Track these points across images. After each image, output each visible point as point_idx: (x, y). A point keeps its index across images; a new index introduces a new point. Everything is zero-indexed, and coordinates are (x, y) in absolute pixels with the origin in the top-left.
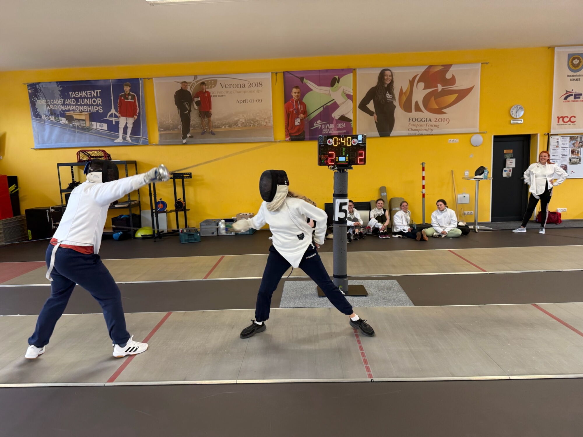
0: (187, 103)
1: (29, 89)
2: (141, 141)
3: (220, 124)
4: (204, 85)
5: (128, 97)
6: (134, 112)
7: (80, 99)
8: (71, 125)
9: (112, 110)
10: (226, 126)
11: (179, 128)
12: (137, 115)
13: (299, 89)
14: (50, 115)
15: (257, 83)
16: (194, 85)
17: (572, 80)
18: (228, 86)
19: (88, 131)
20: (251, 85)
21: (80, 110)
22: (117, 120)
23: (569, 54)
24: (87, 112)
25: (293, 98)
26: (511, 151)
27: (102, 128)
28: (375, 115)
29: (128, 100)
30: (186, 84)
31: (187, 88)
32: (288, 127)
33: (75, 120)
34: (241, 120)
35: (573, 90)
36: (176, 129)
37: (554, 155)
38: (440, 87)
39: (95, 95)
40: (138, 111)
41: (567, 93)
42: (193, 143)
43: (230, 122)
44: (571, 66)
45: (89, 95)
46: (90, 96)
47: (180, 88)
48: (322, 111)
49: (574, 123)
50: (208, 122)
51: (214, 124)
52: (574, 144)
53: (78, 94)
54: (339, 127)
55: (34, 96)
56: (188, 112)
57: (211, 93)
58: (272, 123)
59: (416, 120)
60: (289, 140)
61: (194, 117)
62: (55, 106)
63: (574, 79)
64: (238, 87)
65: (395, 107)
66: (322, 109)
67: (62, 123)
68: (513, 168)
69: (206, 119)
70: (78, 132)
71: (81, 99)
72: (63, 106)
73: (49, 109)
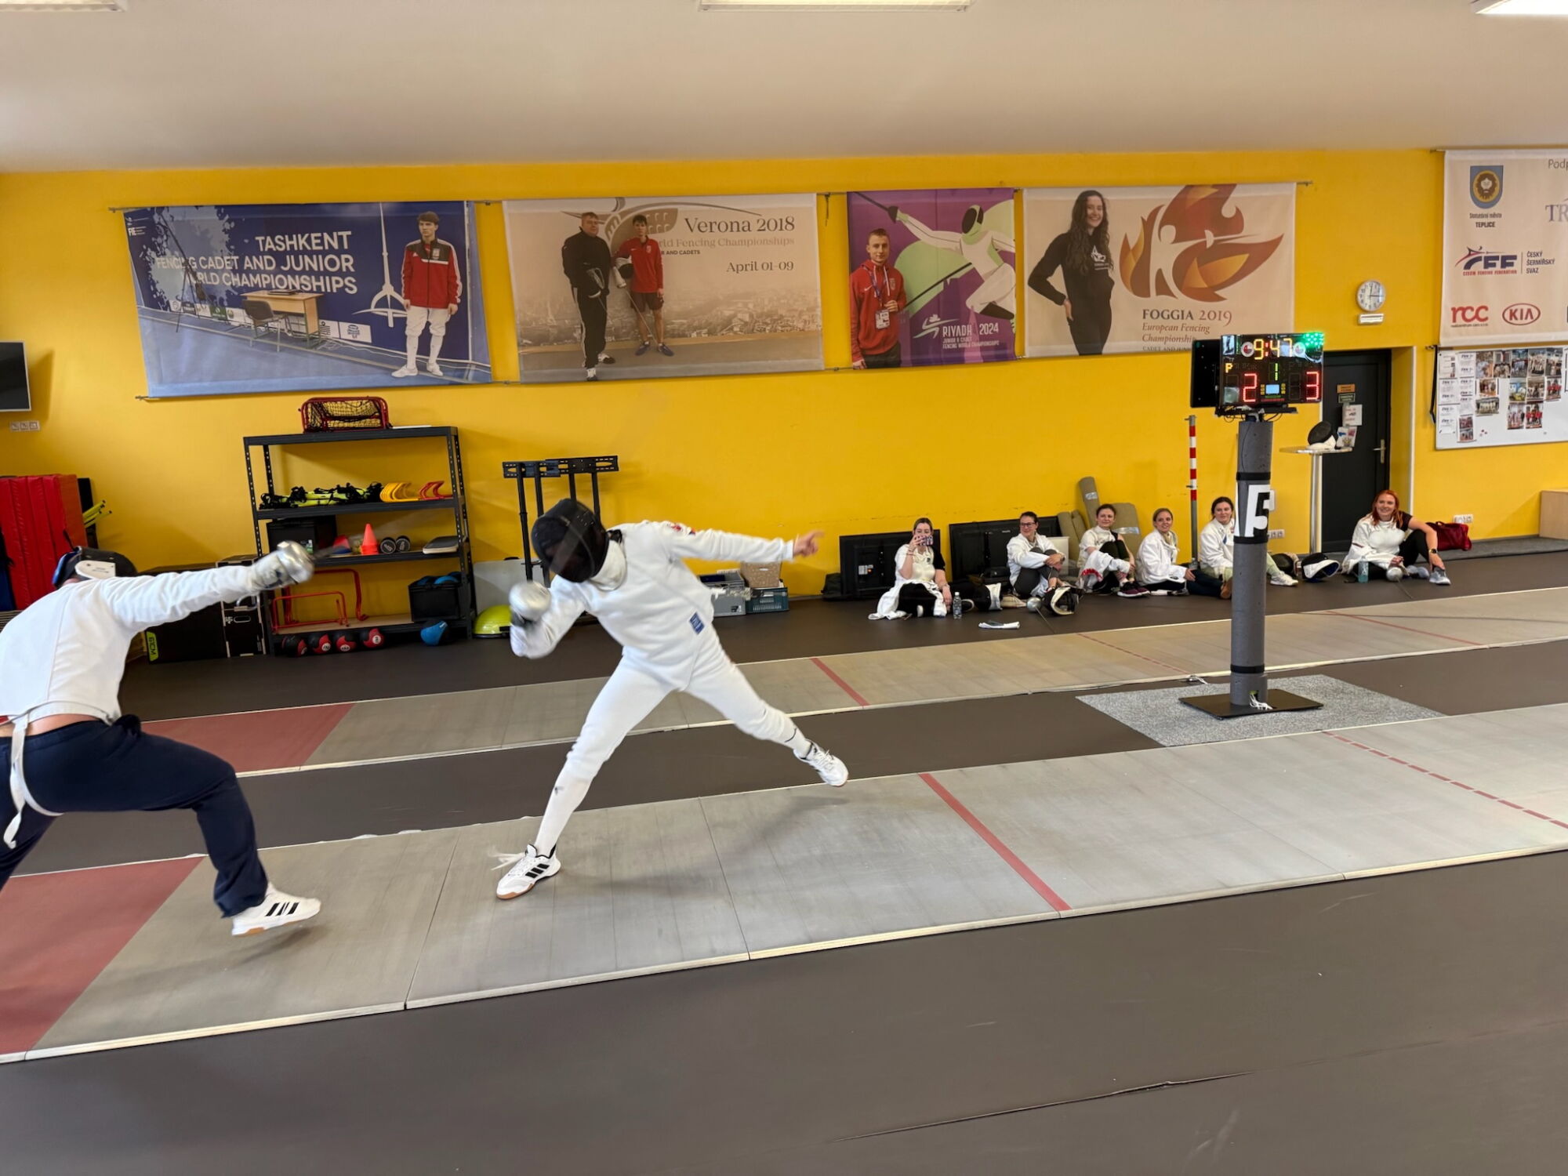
0: (596, 271)
1: (129, 224)
2: (471, 375)
3: (685, 326)
4: (644, 223)
5: (431, 253)
6: (448, 294)
7: (288, 257)
8: (262, 328)
9: (384, 287)
10: (700, 333)
11: (575, 339)
12: (459, 301)
13: (885, 237)
14: (197, 301)
15: (781, 220)
16: (615, 222)
17: (1478, 225)
18: (706, 226)
19: (315, 347)
20: (766, 226)
21: (291, 288)
22: (400, 314)
23: (1472, 168)
24: (311, 291)
25: (870, 259)
26: (1352, 387)
27: (356, 337)
28: (1067, 302)
29: (431, 261)
30: (594, 220)
31: (597, 230)
32: (858, 333)
33: (274, 315)
34: (740, 316)
35: (1481, 248)
36: (568, 339)
37: (1447, 394)
38: (1210, 238)
39: (335, 245)
40: (459, 292)
41: (1469, 255)
42: (614, 378)
43: (711, 321)
44: (1477, 195)
45: (317, 245)
46: (321, 248)
47: (579, 231)
48: (942, 292)
49: (1485, 323)
50: (654, 320)
51: (668, 326)
52: (1485, 369)
53: (284, 241)
54: (983, 332)
55: (145, 247)
56: (600, 296)
57: (662, 244)
58: (821, 324)
59: (1161, 314)
60: (862, 367)
61: (617, 308)
62: (212, 274)
63: (1483, 224)
64: (732, 231)
65: (1112, 283)
66: (941, 287)
67: (233, 323)
68: (1358, 427)
69: (650, 314)
70: (282, 349)
71: (292, 257)
72: (238, 275)
73: (194, 282)
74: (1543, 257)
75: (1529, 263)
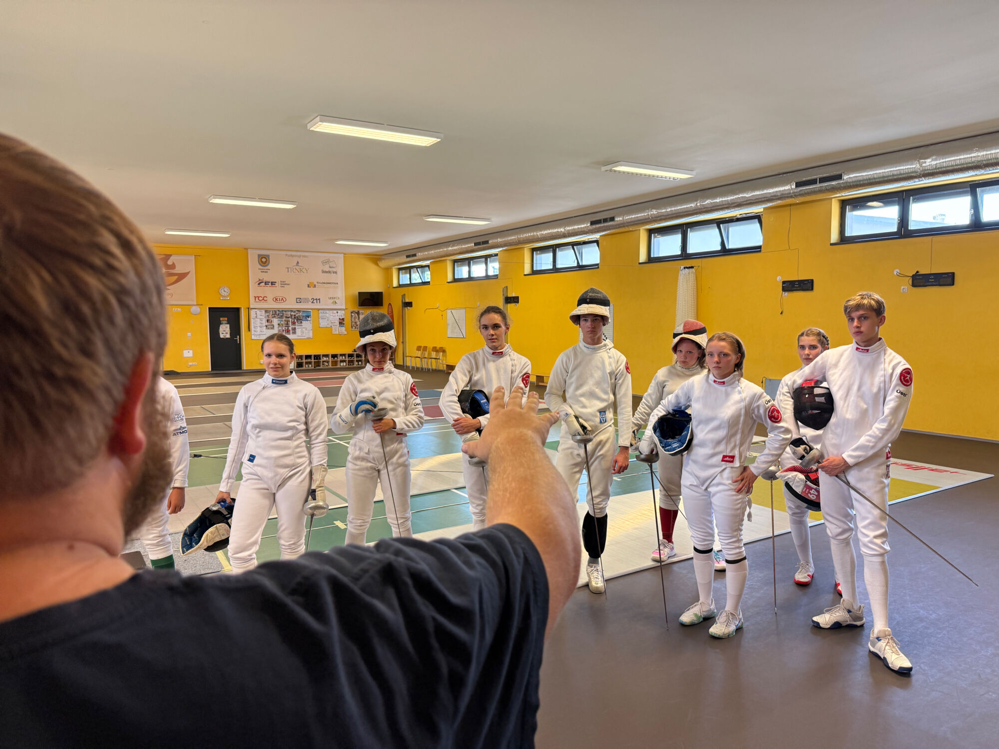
17: (262, 272)
23: (259, 255)
26: (226, 319)
35: (264, 279)
37: (254, 323)
38: (164, 270)
41: (259, 281)
44: (261, 263)
49: (267, 301)
52: (268, 316)
63: (263, 272)
74: (286, 283)
75: (281, 284)
